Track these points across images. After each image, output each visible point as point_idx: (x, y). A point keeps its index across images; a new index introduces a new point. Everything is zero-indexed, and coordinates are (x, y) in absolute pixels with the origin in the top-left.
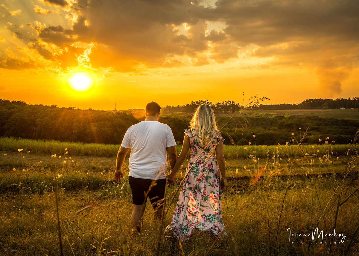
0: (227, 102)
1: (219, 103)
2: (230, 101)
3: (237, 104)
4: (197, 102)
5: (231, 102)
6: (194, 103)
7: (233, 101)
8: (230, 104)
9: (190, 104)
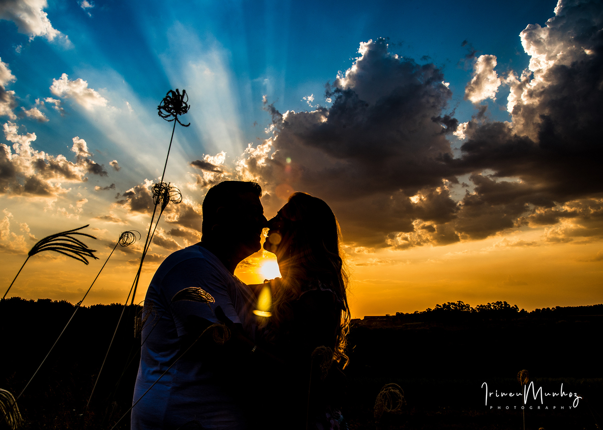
0: (495, 304)
1: (481, 305)
2: (501, 302)
3: (513, 307)
4: (444, 305)
5: (503, 303)
6: (441, 306)
7: (505, 302)
8: (501, 307)
9: (433, 308)
